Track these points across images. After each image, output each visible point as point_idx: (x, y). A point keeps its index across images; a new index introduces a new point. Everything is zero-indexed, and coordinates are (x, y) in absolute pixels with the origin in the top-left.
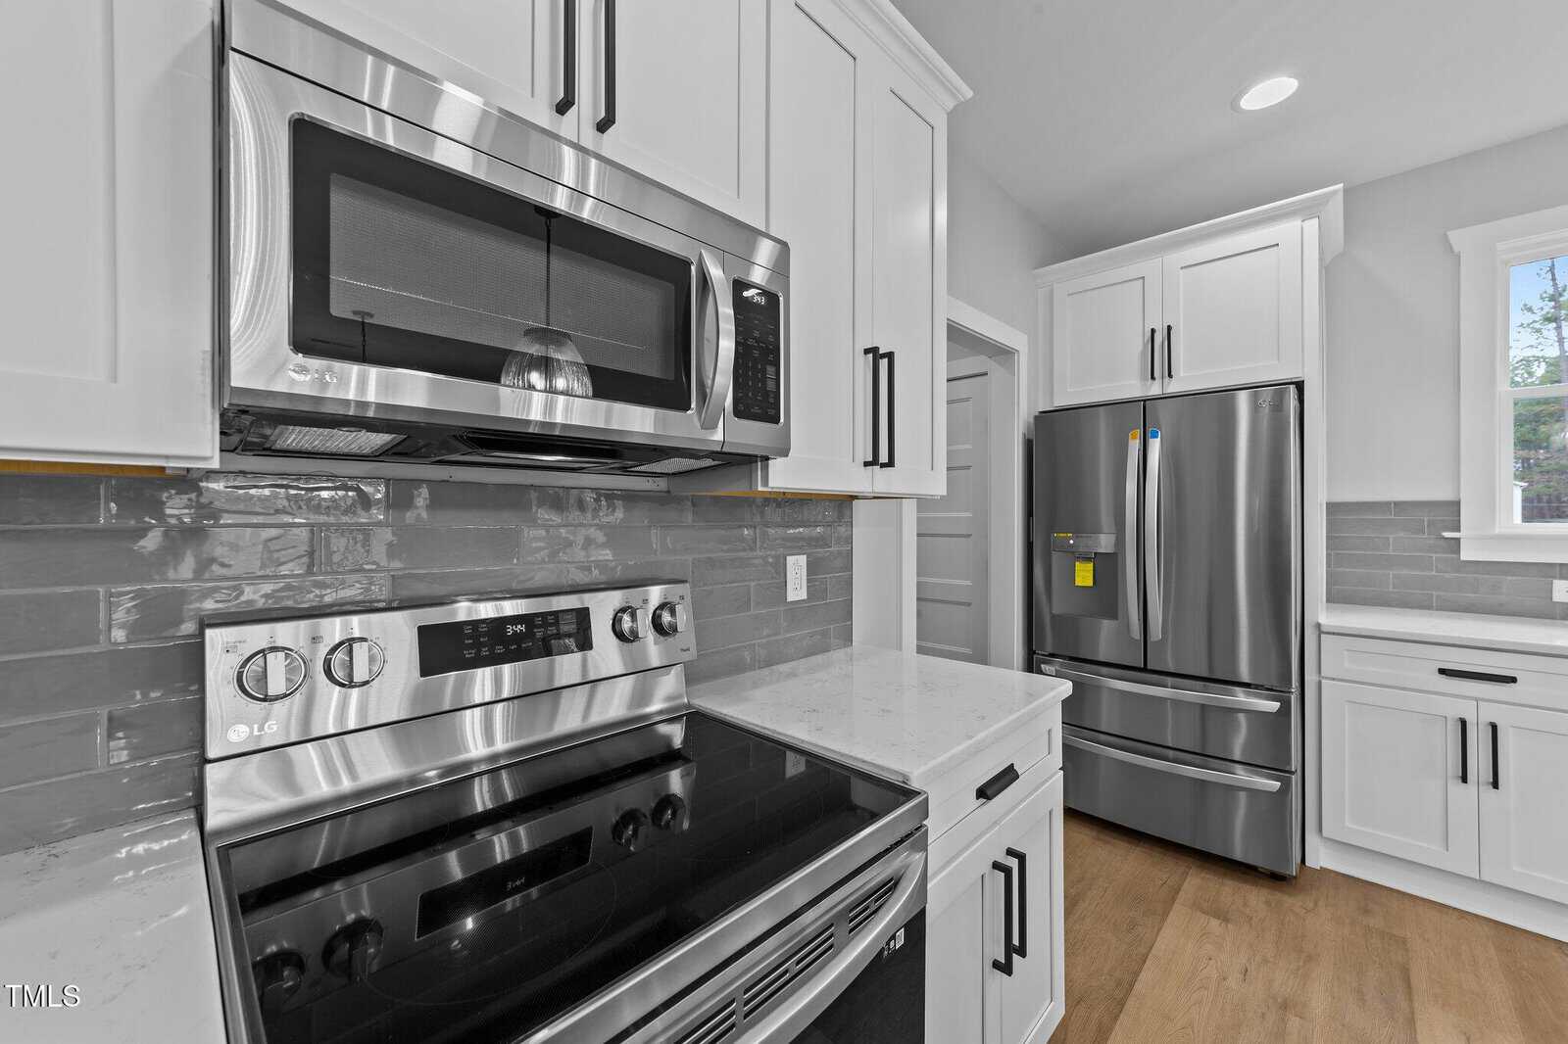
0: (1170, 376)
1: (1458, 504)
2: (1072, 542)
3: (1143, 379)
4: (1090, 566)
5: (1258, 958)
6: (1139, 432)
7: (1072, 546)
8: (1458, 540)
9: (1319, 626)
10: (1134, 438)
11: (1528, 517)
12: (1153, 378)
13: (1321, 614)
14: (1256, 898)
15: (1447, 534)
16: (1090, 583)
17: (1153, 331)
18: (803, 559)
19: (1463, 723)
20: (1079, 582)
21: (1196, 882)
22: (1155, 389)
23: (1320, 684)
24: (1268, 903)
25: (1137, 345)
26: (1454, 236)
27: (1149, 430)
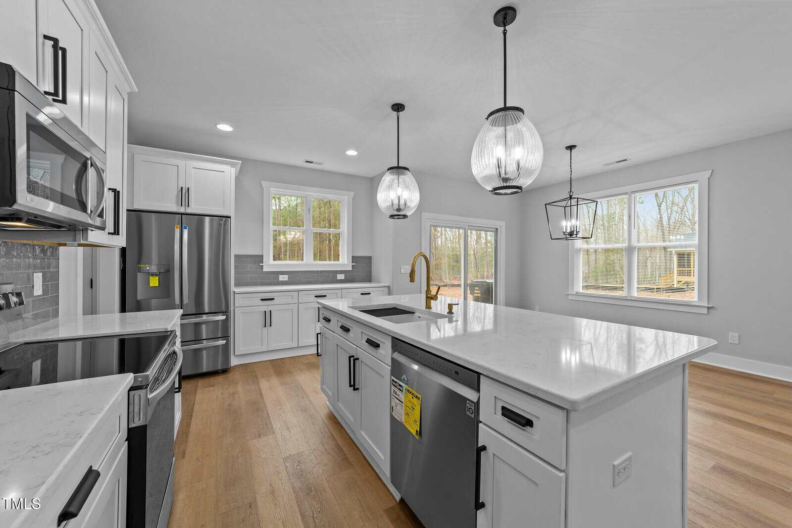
0: (188, 206)
1: (263, 256)
2: (148, 268)
3: (178, 205)
4: (157, 278)
5: (225, 389)
6: (179, 226)
7: (147, 270)
8: (263, 266)
9: (234, 291)
10: (177, 228)
11: (274, 260)
12: (182, 205)
13: (233, 288)
14: (220, 378)
15: (261, 264)
16: (157, 285)
17: (182, 188)
18: (41, 274)
19: (265, 312)
20: (151, 285)
21: (201, 382)
22: (182, 210)
23: (234, 309)
24: (223, 378)
25: (174, 192)
26: (263, 182)
27: (183, 226)
